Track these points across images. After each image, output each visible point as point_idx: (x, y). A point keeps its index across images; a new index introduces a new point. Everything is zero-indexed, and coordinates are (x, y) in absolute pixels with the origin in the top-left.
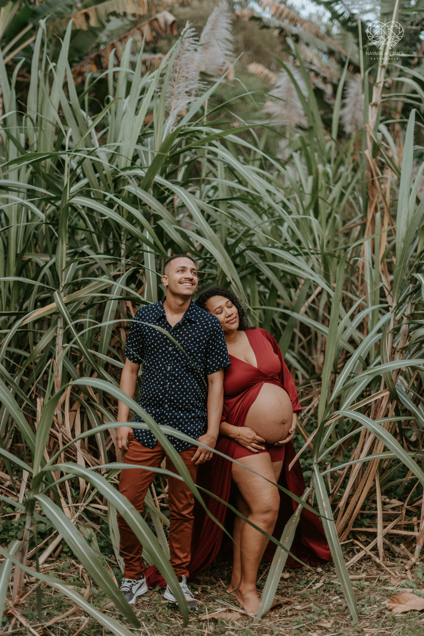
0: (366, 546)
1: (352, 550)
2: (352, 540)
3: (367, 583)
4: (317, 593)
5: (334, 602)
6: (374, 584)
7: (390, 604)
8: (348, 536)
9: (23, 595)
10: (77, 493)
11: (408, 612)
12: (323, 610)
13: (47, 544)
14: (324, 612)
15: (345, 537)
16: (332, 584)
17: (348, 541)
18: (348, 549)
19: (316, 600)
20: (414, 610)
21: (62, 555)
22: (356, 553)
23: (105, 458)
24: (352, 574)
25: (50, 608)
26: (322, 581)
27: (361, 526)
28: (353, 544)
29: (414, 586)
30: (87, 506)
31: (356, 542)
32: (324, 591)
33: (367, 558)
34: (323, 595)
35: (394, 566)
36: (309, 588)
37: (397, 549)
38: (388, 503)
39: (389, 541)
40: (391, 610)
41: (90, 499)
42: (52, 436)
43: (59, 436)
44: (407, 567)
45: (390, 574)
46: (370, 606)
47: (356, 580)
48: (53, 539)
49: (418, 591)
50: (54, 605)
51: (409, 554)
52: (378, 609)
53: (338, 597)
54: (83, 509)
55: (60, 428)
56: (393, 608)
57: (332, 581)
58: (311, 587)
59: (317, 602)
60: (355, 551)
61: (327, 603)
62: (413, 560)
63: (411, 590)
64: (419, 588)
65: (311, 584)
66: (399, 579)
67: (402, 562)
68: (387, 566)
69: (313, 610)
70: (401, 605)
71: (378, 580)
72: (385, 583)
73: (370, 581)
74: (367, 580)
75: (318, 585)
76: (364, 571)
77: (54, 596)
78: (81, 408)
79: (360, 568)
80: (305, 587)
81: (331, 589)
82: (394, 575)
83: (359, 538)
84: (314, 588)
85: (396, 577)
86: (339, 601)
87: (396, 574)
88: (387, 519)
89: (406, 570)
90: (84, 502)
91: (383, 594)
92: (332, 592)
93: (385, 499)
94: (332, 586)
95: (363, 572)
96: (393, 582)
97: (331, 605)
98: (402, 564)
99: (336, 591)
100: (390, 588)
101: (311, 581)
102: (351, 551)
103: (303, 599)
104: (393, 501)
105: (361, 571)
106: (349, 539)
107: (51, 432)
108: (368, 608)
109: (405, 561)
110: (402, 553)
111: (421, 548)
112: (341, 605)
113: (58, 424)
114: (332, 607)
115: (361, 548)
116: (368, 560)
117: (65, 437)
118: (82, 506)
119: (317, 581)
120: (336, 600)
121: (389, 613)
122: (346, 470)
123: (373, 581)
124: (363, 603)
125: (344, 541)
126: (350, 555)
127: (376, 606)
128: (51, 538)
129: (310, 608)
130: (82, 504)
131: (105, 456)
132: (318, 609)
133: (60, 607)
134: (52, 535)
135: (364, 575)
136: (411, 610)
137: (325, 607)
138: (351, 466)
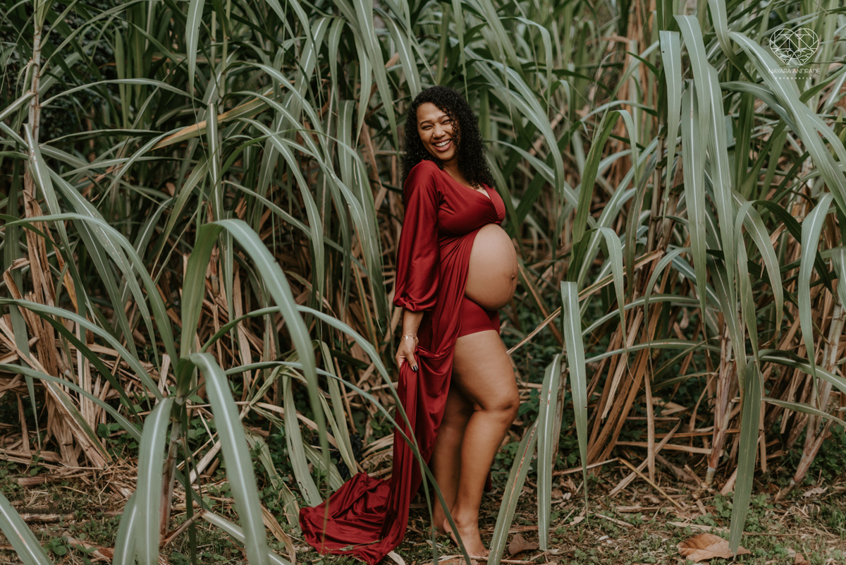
0: (636, 466)
1: (618, 471)
2: (617, 459)
3: (643, 517)
4: (577, 530)
5: (603, 544)
6: (654, 519)
7: (684, 549)
8: (612, 453)
9: (170, 534)
10: (237, 387)
11: (710, 560)
12: (590, 555)
13: (197, 458)
14: (593, 558)
15: (608, 454)
16: (597, 518)
17: (612, 460)
18: (612, 470)
19: (577, 540)
20: (719, 558)
21: (218, 472)
22: (623, 475)
23: (275, 341)
24: (621, 505)
25: (207, 549)
26: (582, 514)
27: (630, 439)
28: (617, 463)
29: (712, 522)
30: (253, 405)
31: (623, 461)
32: (586, 527)
33: (639, 482)
34: (585, 533)
35: (677, 493)
36: (565, 524)
37: (679, 471)
38: (663, 408)
39: (666, 459)
40: (684, 557)
41: (258, 397)
42: (205, 308)
43: (214, 308)
44: (695, 496)
45: (673, 505)
46: (654, 550)
47: (627, 513)
48: (206, 450)
49: (718, 529)
50: (212, 544)
51: (697, 479)
52: (667, 555)
53: (606, 537)
54: (248, 409)
55: (215, 298)
56: (688, 554)
57: (597, 515)
58: (567, 522)
59: (579, 544)
60: (622, 472)
61: (593, 546)
62: (704, 486)
63: (709, 528)
64: (718, 526)
65: (567, 518)
66: (688, 512)
67: (687, 489)
68: (668, 494)
69: (576, 556)
70: (699, 550)
71: (659, 513)
72: (671, 517)
73: (647, 515)
74: (643, 512)
75: (578, 519)
76: (638, 500)
77: (213, 532)
78: (240, 270)
79: (632, 496)
80: (559, 521)
81: (596, 525)
82: (679, 506)
83: (627, 455)
84: (572, 523)
85: (683, 509)
86: (609, 542)
87: (682, 506)
88: (661, 428)
89: (695, 500)
90: (250, 400)
91: (669, 532)
92: (598, 530)
93: (660, 402)
94: (599, 521)
95: (635, 501)
96: (680, 516)
97: (599, 548)
98: (688, 491)
99: (603, 529)
100: (678, 524)
101: (567, 514)
102: (616, 472)
103: (559, 539)
104: (670, 405)
105: (633, 499)
106: (614, 457)
107: (204, 304)
108: (651, 553)
109: (691, 487)
110: (686, 477)
111: (714, 470)
112: (614, 548)
113: (212, 291)
114: (601, 551)
115: (629, 469)
116: (641, 485)
117: (222, 311)
118: (248, 405)
119: (576, 514)
120: (605, 541)
121: (682, 561)
122: (603, 364)
123: (651, 515)
124: (644, 546)
125: (607, 460)
126: (615, 478)
127: (661, 550)
128: (204, 449)
129: (573, 553)
130: (246, 402)
131: (275, 338)
132: (584, 554)
133: (222, 548)
134: (206, 445)
135: (637, 506)
136: (715, 558)
137: (592, 551)
138: (609, 359)
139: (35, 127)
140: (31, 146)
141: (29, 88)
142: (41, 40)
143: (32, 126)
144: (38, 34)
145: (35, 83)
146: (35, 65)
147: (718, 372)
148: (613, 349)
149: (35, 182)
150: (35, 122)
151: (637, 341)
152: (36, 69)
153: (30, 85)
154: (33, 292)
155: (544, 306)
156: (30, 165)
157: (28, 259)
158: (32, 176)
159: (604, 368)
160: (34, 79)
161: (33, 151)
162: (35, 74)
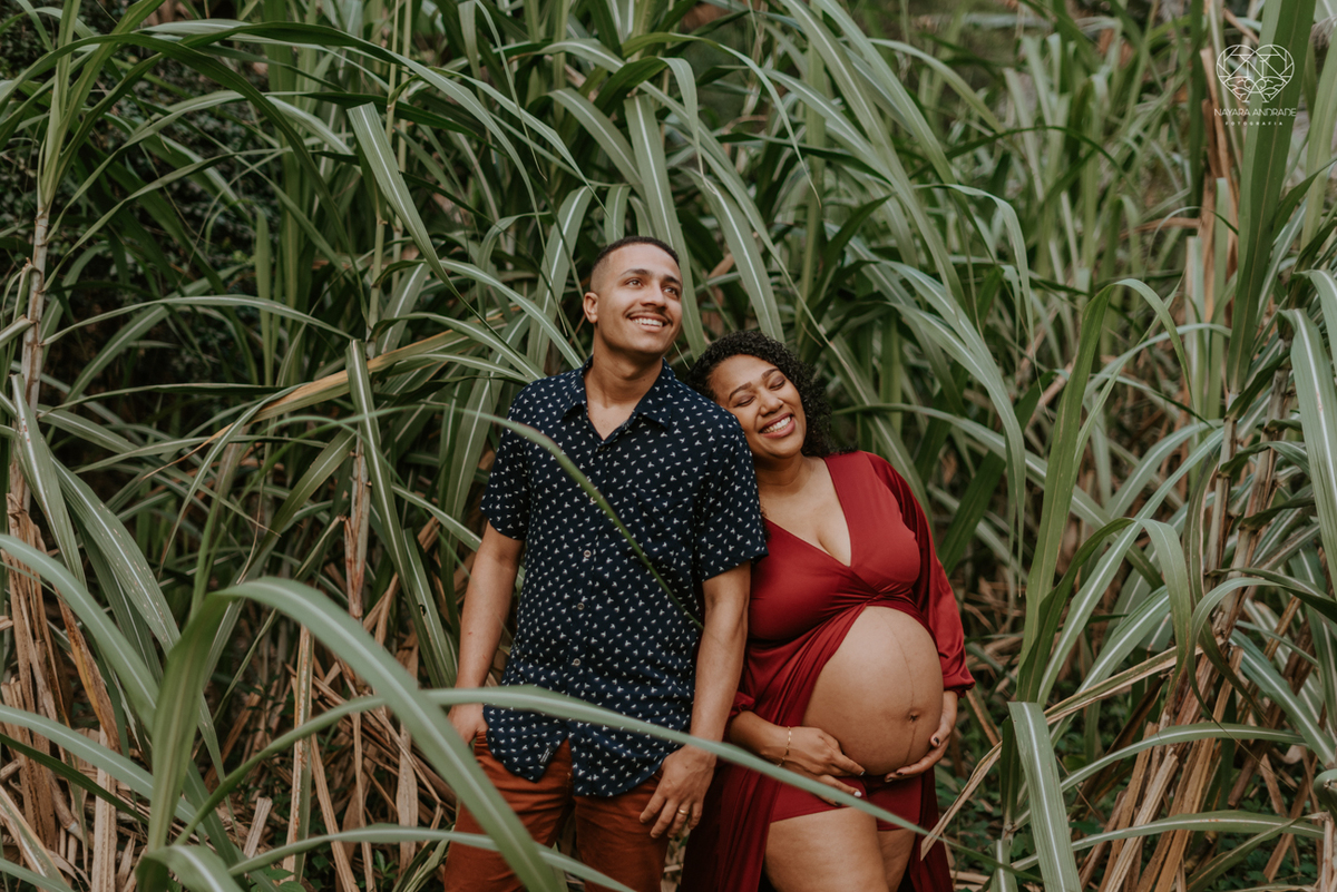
138: (1108, 845)
139: (31, 381)
140: (22, 415)
141: (25, 312)
142: (49, 228)
143: (27, 378)
144: (42, 217)
145: (35, 303)
146: (33, 271)
147: (1318, 887)
148: (1115, 829)
149: (28, 481)
150: (32, 372)
151: (1160, 813)
152: (36, 278)
153: (26, 306)
154: (18, 679)
155: (989, 724)
156: (19, 449)
157: (11, 619)
158: (21, 468)
159: (1098, 860)
160: (33, 296)
161: (24, 423)
162: (35, 286)
